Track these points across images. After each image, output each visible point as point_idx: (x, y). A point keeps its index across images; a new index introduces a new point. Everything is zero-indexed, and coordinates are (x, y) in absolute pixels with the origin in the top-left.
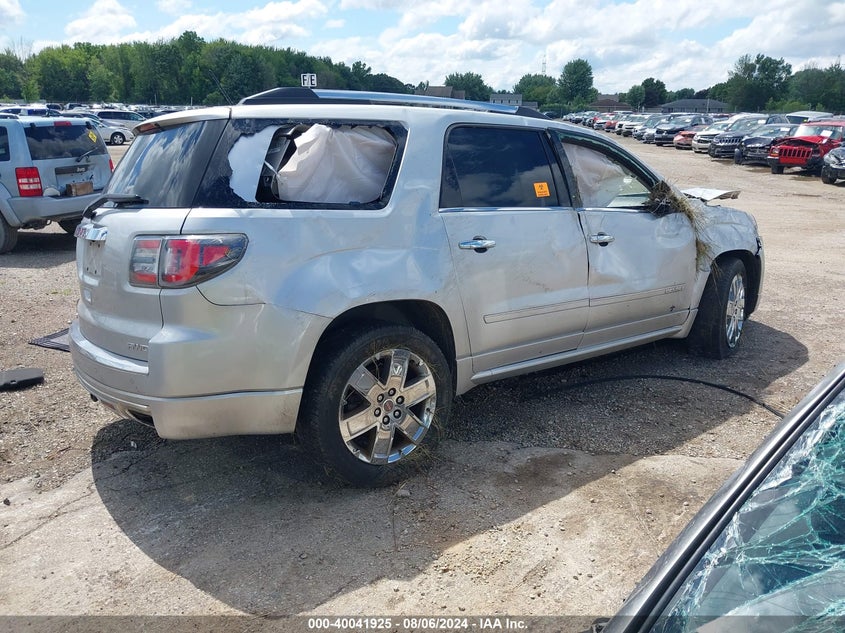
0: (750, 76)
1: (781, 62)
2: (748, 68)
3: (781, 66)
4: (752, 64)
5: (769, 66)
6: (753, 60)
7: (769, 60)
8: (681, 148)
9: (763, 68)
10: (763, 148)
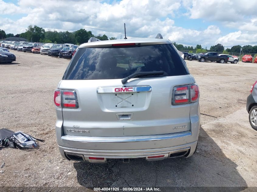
0: (33, 32)
1: (42, 28)
2: (32, 29)
3: (42, 30)
4: (33, 28)
5: (38, 29)
6: (33, 27)
7: (38, 28)
8: (34, 53)
9: (37, 30)
10: (67, 53)
